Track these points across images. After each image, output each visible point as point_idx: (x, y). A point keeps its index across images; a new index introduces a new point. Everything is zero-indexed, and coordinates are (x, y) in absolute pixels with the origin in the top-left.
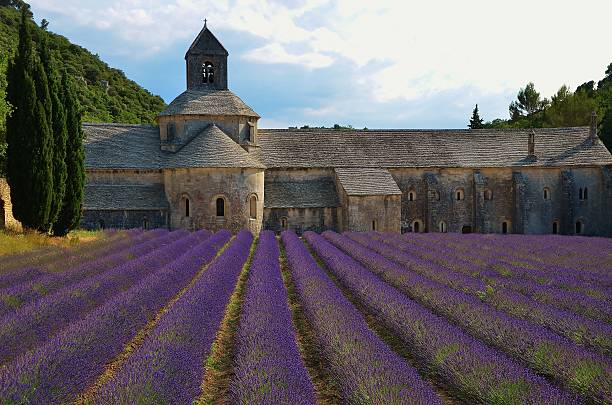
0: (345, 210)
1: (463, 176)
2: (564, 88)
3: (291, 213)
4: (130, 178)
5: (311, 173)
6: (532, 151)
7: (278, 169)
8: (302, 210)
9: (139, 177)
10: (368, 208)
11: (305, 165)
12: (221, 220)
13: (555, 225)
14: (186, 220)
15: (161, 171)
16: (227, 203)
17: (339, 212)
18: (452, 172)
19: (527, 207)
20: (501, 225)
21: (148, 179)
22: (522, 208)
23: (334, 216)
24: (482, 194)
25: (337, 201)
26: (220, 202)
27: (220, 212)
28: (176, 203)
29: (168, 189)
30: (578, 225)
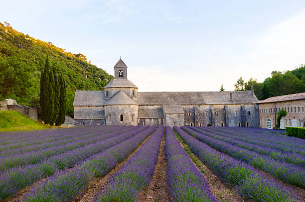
0: (165, 119)
1: (207, 107)
2: (252, 79)
3: (147, 120)
4: (94, 108)
5: (154, 106)
6: (231, 98)
7: (143, 105)
8: (150, 119)
9: (97, 108)
10: (173, 118)
11: (152, 104)
12: (122, 122)
13: (239, 124)
14: (111, 122)
15: (104, 106)
16: (124, 117)
17: (164, 120)
18: (203, 106)
19: (229, 118)
20: (221, 124)
21: (100, 109)
22: (228, 118)
23: (162, 121)
24: (214, 113)
25: (163, 116)
26: (122, 116)
27: (122, 119)
28: (107, 117)
29: (105, 112)
30: (248, 124)
